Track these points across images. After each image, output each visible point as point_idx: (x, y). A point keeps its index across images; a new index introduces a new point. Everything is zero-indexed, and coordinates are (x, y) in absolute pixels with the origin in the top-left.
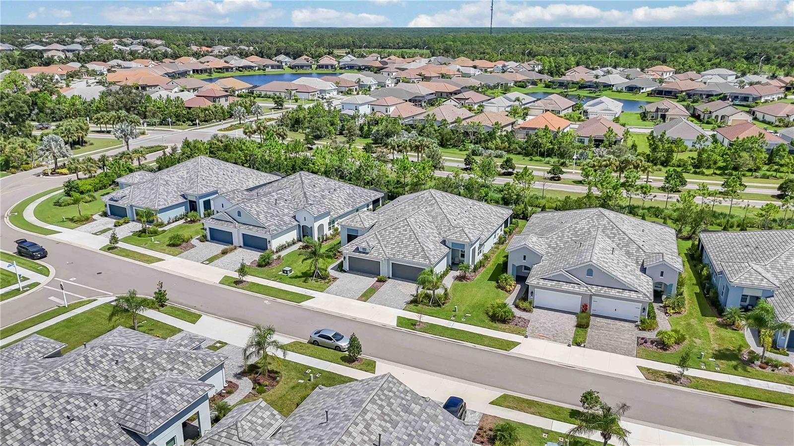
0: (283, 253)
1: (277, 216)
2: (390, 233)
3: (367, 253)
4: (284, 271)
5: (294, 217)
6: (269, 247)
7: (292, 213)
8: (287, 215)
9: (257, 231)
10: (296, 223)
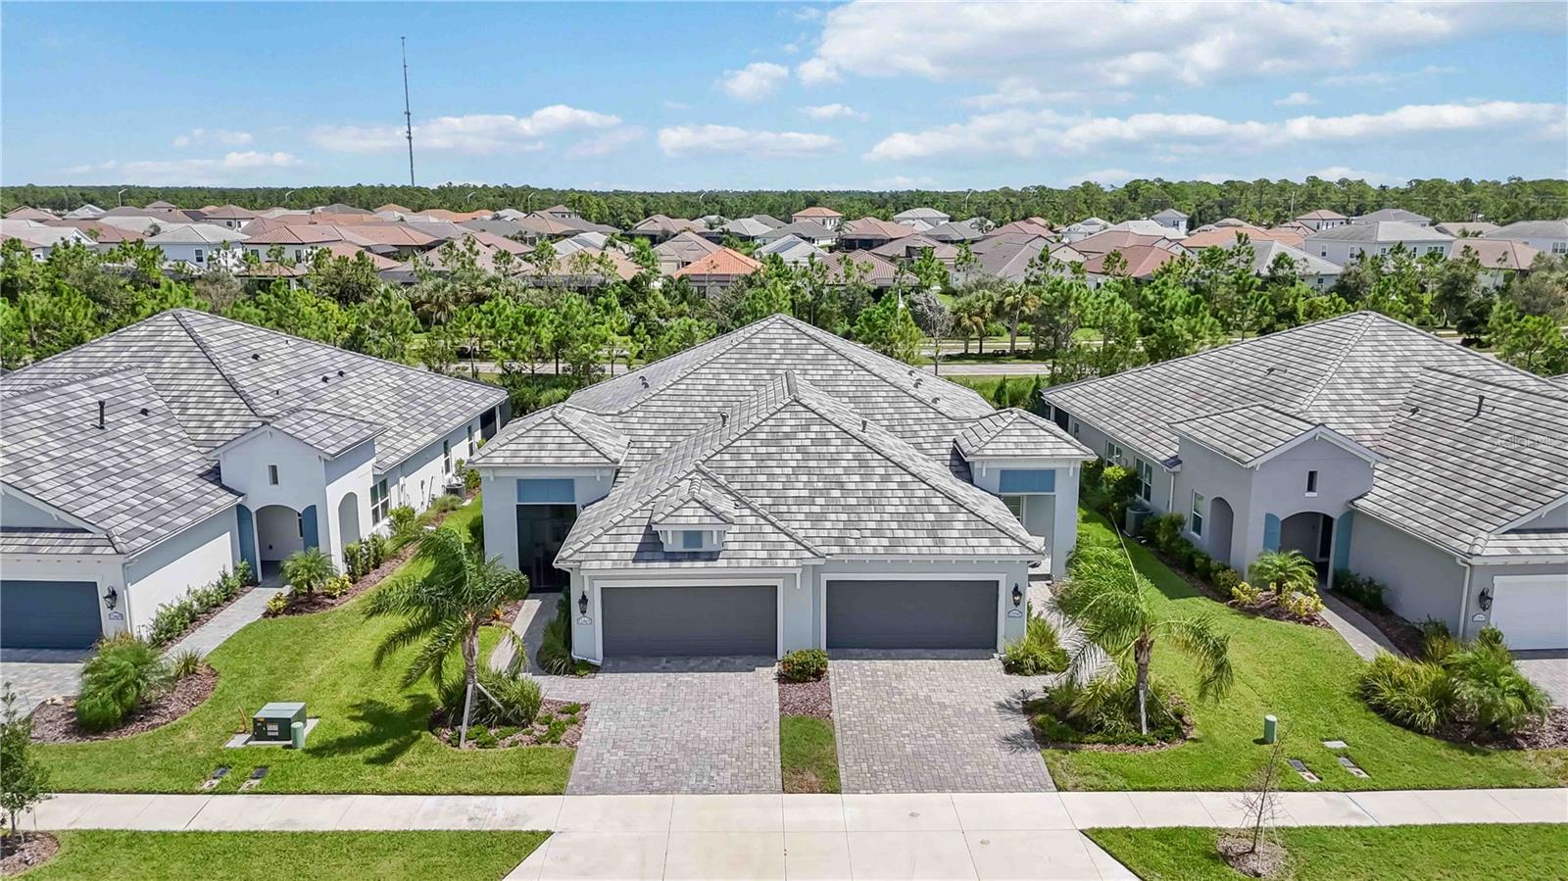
0: (204, 641)
1: (124, 474)
2: (761, 459)
3: (712, 556)
4: (260, 731)
5: (214, 475)
6: (109, 627)
7: (194, 462)
8: (176, 467)
9: (32, 550)
10: (227, 500)
